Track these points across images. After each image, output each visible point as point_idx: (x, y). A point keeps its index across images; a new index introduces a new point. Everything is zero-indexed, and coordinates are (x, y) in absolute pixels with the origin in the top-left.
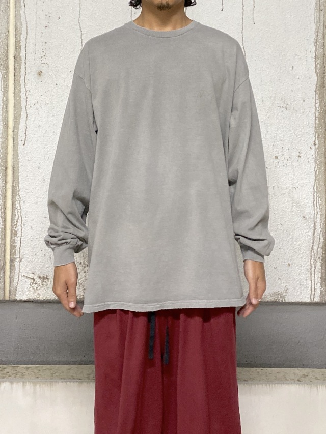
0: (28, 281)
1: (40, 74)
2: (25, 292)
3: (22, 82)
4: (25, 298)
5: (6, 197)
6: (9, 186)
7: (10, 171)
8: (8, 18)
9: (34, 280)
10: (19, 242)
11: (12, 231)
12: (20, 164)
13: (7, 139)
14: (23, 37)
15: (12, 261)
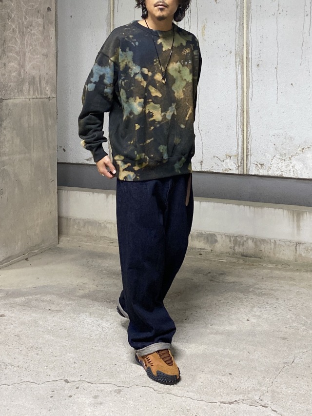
0: (255, 165)
1: (258, 65)
2: (253, 171)
3: (250, 70)
4: (253, 174)
5: (243, 125)
6: (245, 120)
7: (245, 113)
8: (243, 39)
9: (257, 165)
10: (250, 147)
11: (247, 141)
12: (250, 110)
13: (243, 97)
14: (250, 48)
15: (247, 156)
